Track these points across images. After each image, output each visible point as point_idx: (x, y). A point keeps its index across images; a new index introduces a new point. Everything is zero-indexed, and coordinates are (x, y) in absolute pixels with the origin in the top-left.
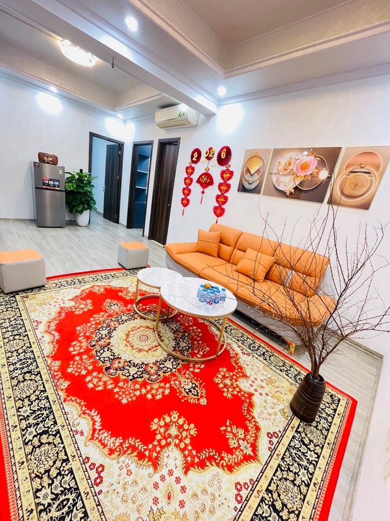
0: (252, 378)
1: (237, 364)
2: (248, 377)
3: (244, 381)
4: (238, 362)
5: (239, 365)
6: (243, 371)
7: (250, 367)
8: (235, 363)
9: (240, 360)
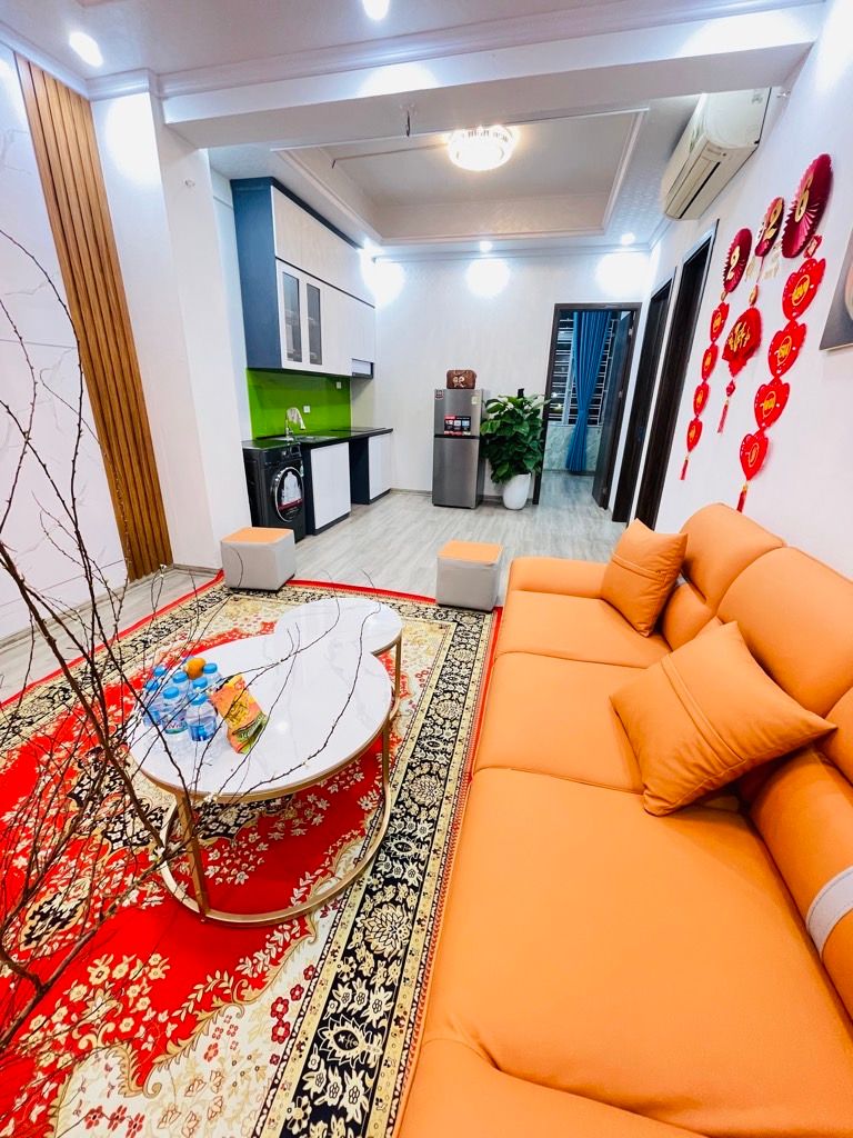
0: (136, 1105)
1: (206, 1005)
2: (141, 1082)
3: (116, 1071)
4: (217, 1002)
5: (202, 1015)
6: (171, 1046)
7: (206, 1069)
8: (207, 998)
9: (232, 1010)
